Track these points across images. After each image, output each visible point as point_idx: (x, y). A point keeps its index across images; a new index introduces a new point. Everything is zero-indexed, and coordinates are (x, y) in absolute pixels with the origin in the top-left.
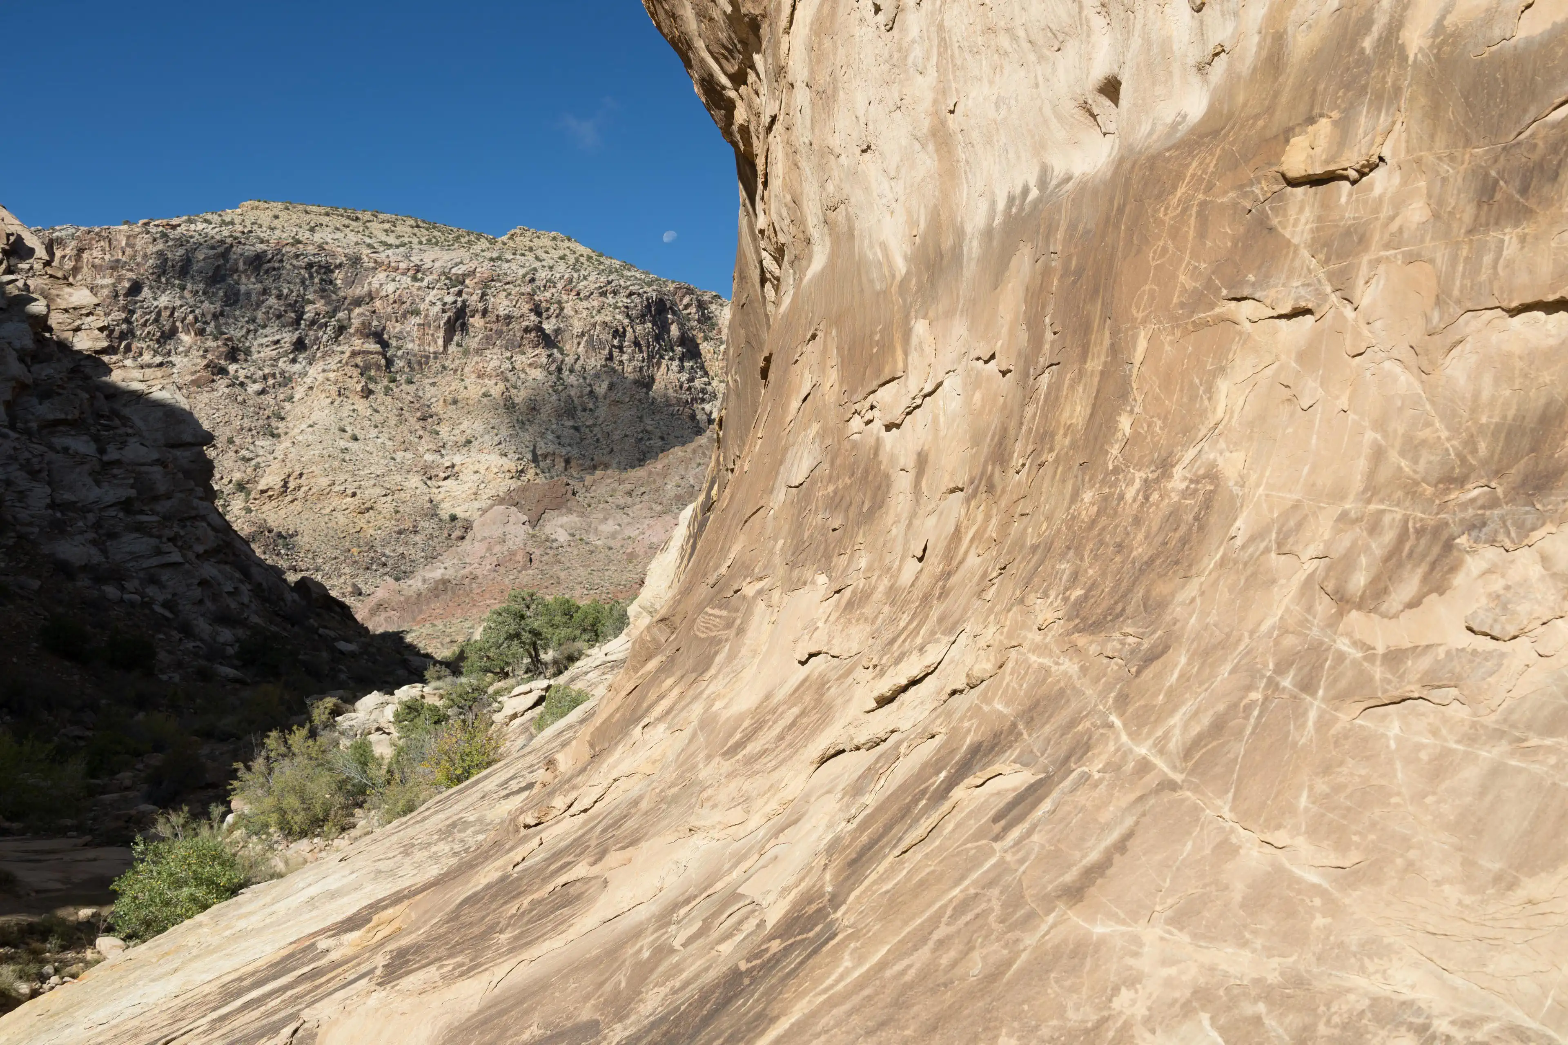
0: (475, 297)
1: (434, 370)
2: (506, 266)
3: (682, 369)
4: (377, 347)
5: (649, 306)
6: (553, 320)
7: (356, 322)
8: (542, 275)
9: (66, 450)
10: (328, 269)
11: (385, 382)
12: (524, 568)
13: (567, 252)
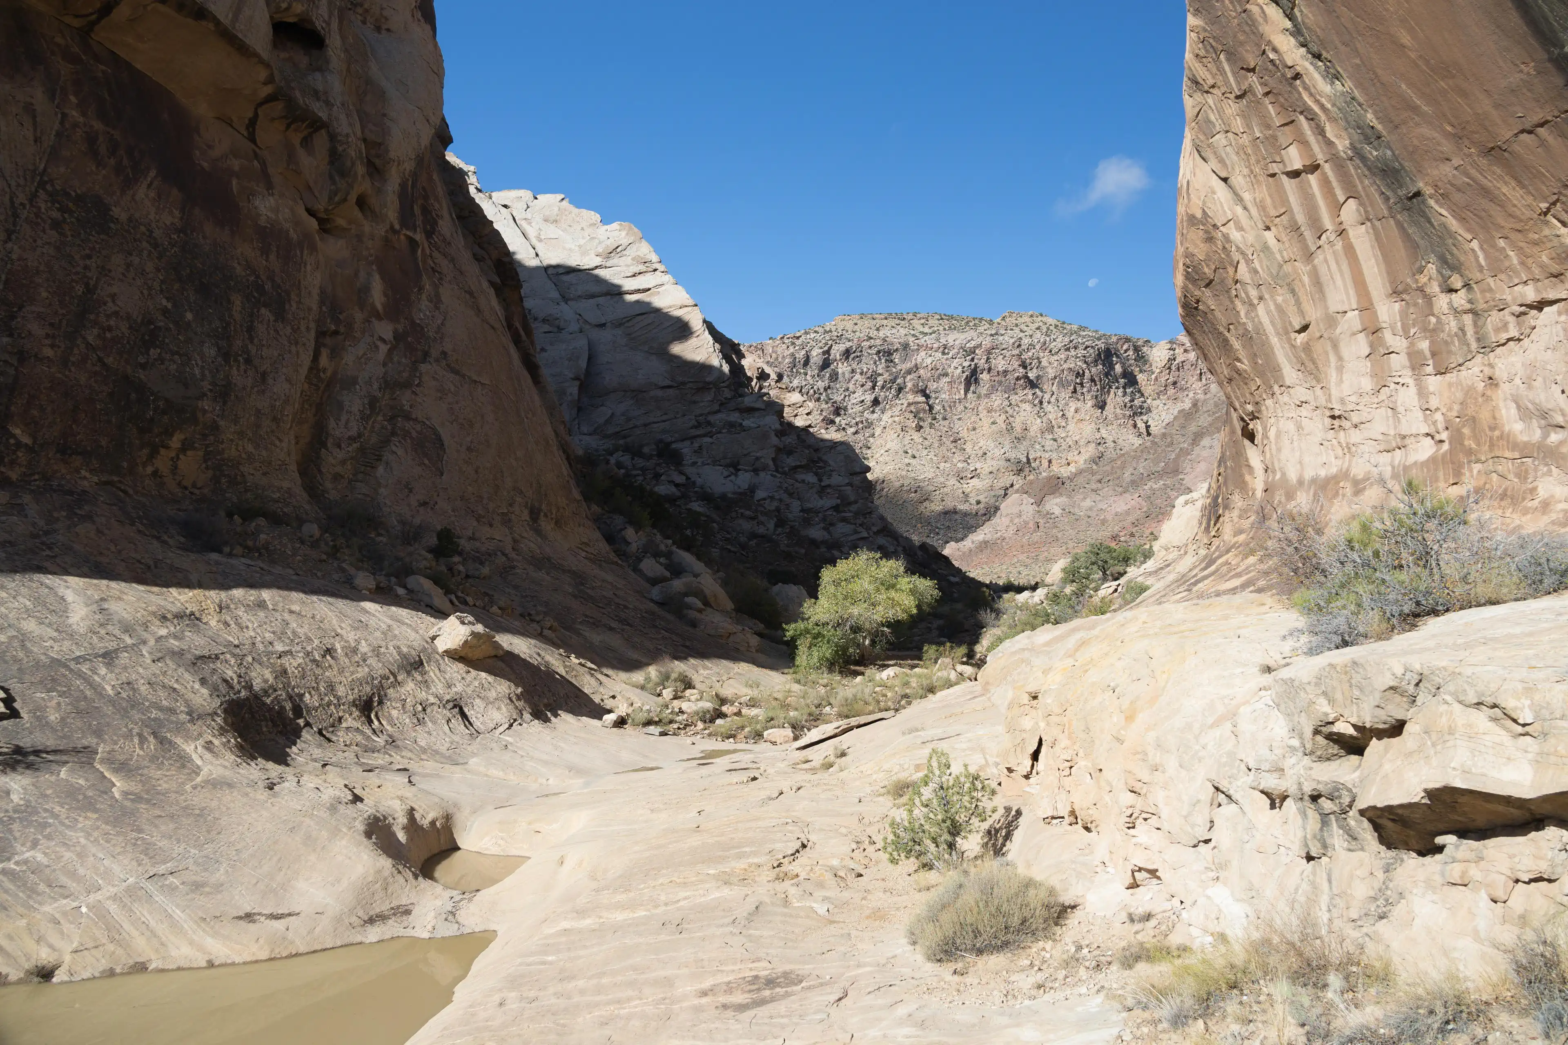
0: (983, 361)
1: (959, 410)
2: (1001, 338)
3: (1125, 394)
4: (924, 399)
5: (1099, 354)
6: (1035, 370)
7: (909, 385)
8: (1026, 341)
9: (803, 481)
10: (889, 353)
11: (930, 420)
12: (1035, 531)
13: (1041, 324)
